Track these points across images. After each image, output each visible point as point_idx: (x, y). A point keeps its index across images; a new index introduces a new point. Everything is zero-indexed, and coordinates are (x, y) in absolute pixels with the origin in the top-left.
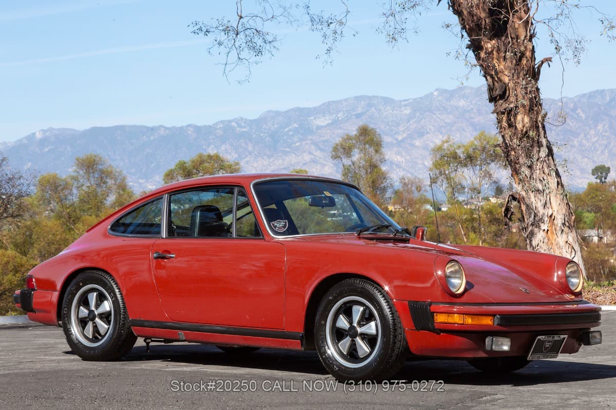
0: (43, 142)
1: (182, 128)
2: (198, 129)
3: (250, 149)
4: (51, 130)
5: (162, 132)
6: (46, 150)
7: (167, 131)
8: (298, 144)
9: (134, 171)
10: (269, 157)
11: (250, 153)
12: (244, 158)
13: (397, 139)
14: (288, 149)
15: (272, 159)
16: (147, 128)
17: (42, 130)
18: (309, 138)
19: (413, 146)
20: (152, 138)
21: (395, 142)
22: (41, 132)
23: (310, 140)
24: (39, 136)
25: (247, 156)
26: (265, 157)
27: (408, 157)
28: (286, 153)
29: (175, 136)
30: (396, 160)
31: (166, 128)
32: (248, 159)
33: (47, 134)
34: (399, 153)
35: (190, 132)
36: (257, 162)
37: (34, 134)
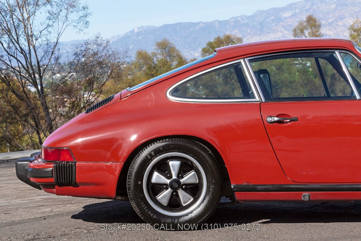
0: (139, 34)
1: (212, 22)
2: (220, 22)
3: (249, 31)
4: (142, 27)
5: (201, 25)
6: (141, 38)
7: (204, 25)
8: (275, 28)
9: (187, 46)
10: (259, 35)
11: (249, 34)
12: (246, 37)
13: (328, 22)
14: (269, 31)
15: (261, 37)
16: (194, 23)
17: (138, 28)
18: (281, 24)
19: (338, 25)
20: (196, 29)
21: (327, 23)
22: (137, 29)
23: (281, 25)
24: (136, 30)
25: (247, 35)
26: (257, 36)
27: (335, 32)
28: (268, 33)
29: (208, 27)
30: (328, 33)
31: (203, 23)
32: (248, 37)
33: (140, 29)
34: (330, 30)
35: (216, 24)
36: (253, 38)
37: (134, 30)
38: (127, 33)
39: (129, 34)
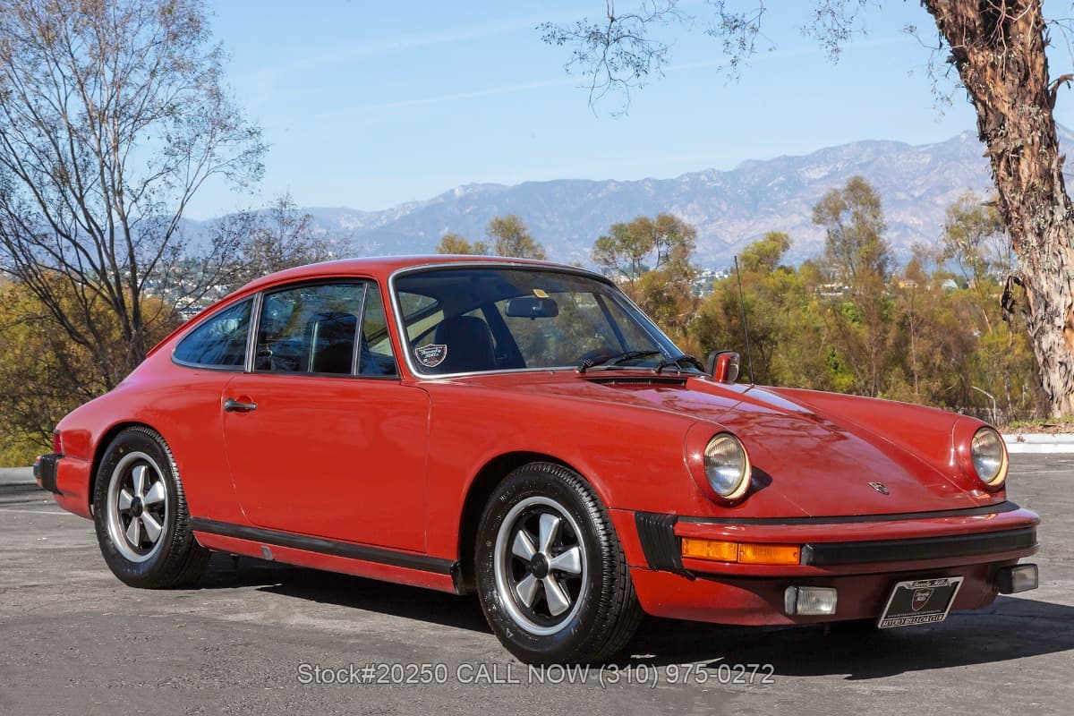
0: (464, 201)
1: (637, 182)
2: (658, 184)
3: (724, 208)
4: (473, 185)
5: (612, 187)
6: (468, 211)
7: (619, 187)
8: (785, 203)
9: (576, 237)
10: (748, 219)
11: (724, 214)
12: (717, 220)
13: (912, 196)
14: (771, 209)
15: (751, 222)
16: (595, 184)
17: (463, 186)
18: (800, 194)
19: (934, 204)
20: (600, 195)
21: (910, 199)
22: (462, 189)
23: (801, 197)
24: (458, 193)
25: (719, 218)
26: (743, 220)
27: (927, 219)
28: (769, 214)
29: (628, 191)
30: (911, 222)
31: (618, 183)
32: (721, 222)
33: (468, 191)
34: (914, 214)
35: (647, 188)
36: (733, 225)
37: (452, 191)
38: (437, 198)
39: (441, 200)
